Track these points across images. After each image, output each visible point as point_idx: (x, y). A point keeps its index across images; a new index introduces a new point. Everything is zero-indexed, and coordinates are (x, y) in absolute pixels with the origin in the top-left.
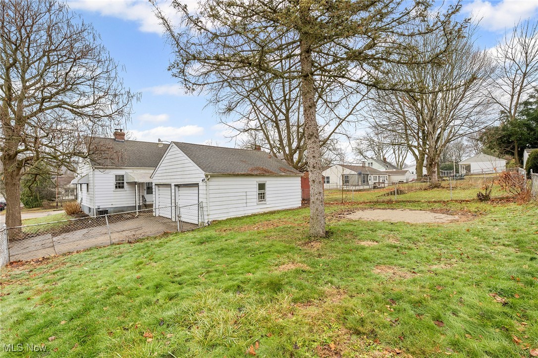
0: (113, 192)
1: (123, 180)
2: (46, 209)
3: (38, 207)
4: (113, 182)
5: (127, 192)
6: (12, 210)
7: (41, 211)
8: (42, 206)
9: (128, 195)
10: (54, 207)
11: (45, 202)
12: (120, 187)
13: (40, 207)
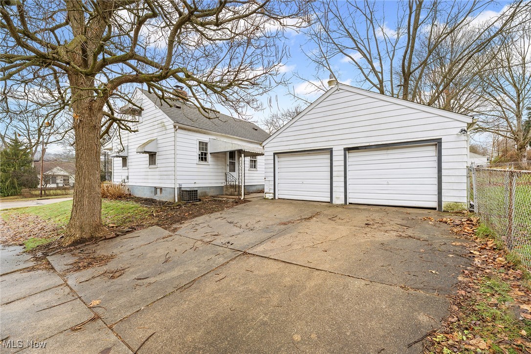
0: (195, 166)
1: (206, 149)
2: (26, 197)
3: (15, 195)
4: (196, 152)
5: (211, 167)
6: (89, 179)
7: (20, 200)
8: (21, 195)
9: (212, 170)
10: (36, 196)
11: (25, 190)
12: (202, 160)
13: (17, 195)
